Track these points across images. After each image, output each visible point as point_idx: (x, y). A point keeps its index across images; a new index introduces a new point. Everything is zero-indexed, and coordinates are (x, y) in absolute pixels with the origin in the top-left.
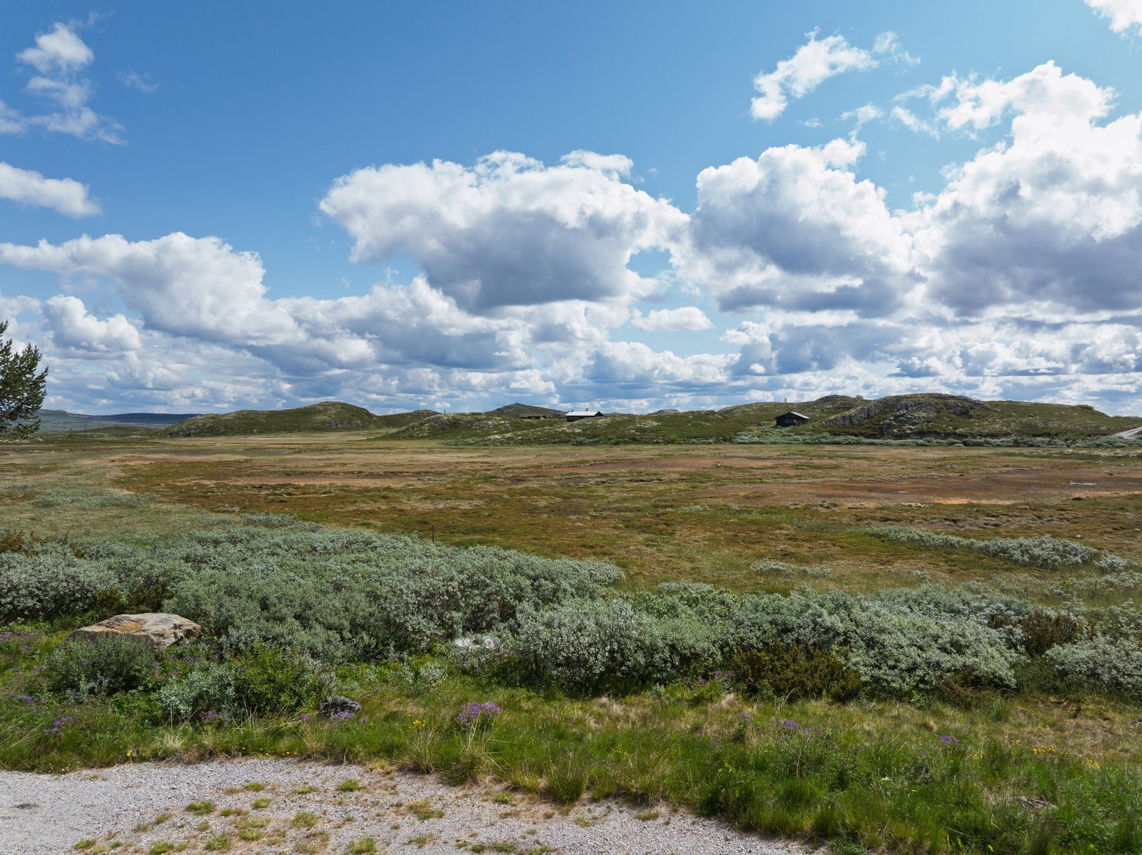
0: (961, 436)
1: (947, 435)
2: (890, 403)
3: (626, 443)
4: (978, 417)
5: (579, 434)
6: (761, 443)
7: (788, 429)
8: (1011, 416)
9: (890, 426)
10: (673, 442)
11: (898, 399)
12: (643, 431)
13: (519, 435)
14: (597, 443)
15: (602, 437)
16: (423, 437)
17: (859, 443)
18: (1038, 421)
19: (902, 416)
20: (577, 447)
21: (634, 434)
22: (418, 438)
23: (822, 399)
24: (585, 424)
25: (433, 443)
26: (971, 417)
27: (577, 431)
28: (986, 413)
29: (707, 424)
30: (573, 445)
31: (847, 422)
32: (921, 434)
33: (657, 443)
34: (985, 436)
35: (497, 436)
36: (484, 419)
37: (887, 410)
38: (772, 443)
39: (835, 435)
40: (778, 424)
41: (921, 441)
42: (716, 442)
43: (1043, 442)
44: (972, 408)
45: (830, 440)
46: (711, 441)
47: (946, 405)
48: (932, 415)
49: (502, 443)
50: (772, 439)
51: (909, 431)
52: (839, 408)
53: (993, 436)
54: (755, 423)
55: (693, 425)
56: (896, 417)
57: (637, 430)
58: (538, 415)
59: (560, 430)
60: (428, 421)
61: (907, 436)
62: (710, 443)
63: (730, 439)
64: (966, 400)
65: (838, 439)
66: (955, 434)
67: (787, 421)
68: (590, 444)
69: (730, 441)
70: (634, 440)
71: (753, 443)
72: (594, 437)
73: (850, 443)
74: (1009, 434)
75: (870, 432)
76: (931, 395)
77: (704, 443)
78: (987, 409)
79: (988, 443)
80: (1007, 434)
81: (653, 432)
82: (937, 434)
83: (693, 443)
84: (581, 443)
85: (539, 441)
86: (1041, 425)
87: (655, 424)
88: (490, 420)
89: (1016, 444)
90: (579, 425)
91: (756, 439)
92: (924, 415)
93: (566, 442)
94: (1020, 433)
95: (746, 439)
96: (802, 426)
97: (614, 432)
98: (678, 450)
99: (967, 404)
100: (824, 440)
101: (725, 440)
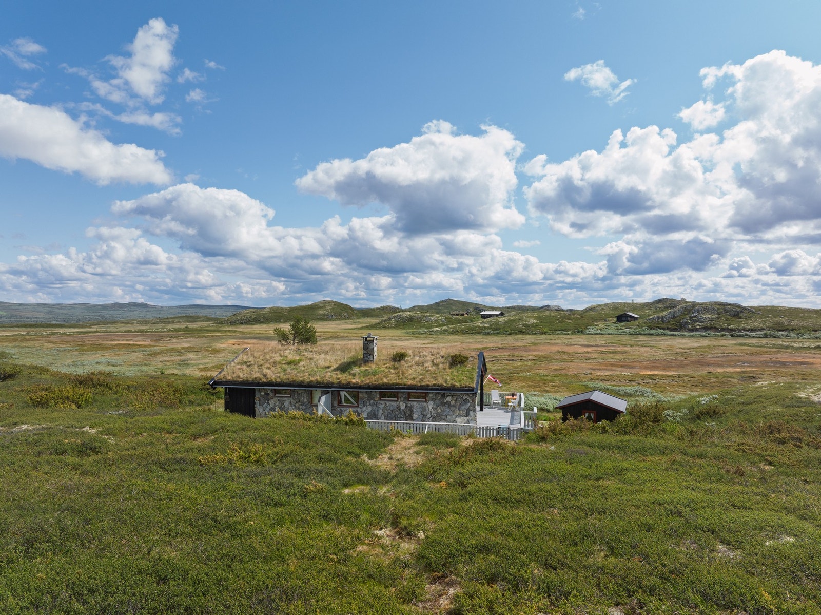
0: (732, 330)
1: (723, 330)
2: (688, 308)
3: (516, 334)
4: (745, 318)
5: (488, 328)
6: (602, 334)
7: (623, 324)
8: (768, 317)
9: (687, 323)
10: (545, 333)
11: (694, 304)
12: (527, 326)
13: (451, 328)
14: (498, 333)
15: (501, 330)
16: (391, 328)
17: (664, 335)
18: (785, 321)
19: (695, 317)
20: (486, 337)
21: (522, 328)
22: (388, 328)
23: (656, 301)
24: (491, 322)
25: (399, 332)
26: (740, 318)
27: (487, 326)
28: (751, 315)
29: (569, 321)
30: (484, 335)
31: (660, 321)
32: (706, 328)
33: (535, 334)
34: (747, 331)
35: (437, 329)
36: (429, 316)
37: (686, 313)
38: (609, 334)
39: (651, 329)
40: (617, 321)
41: (704, 334)
42: (572, 334)
43: (782, 335)
44: (742, 312)
45: (646, 332)
46: (569, 333)
47: (724, 310)
48: (715, 316)
49: (440, 333)
50: (609, 332)
51: (698, 327)
53: (752, 330)
54: (603, 319)
55: (560, 322)
56: (691, 318)
57: (524, 325)
58: (463, 313)
59: (476, 325)
60: (394, 317)
61: (697, 330)
62: (568, 334)
63: (582, 331)
64: (738, 306)
65: (652, 332)
66: (728, 329)
67: (624, 319)
68: (494, 334)
69: (582, 332)
70: (521, 332)
71: (597, 334)
72: (497, 330)
73: (659, 335)
74: (764, 329)
75: (673, 327)
76: (716, 303)
77: (565, 334)
78: (753, 312)
79: (747, 335)
80: (762, 329)
81: (533, 326)
82: (716, 329)
83: (558, 334)
84: (488, 334)
85: (463, 332)
86: (786, 323)
87: (535, 321)
88: (432, 316)
89: (766, 336)
90: (488, 322)
91: (599, 331)
92: (709, 316)
93: (479, 333)
94: (770, 328)
95: (592, 331)
96: (632, 323)
97: (509, 327)
98: (547, 339)
99: (738, 309)
100: (643, 332)
101: (579, 332)
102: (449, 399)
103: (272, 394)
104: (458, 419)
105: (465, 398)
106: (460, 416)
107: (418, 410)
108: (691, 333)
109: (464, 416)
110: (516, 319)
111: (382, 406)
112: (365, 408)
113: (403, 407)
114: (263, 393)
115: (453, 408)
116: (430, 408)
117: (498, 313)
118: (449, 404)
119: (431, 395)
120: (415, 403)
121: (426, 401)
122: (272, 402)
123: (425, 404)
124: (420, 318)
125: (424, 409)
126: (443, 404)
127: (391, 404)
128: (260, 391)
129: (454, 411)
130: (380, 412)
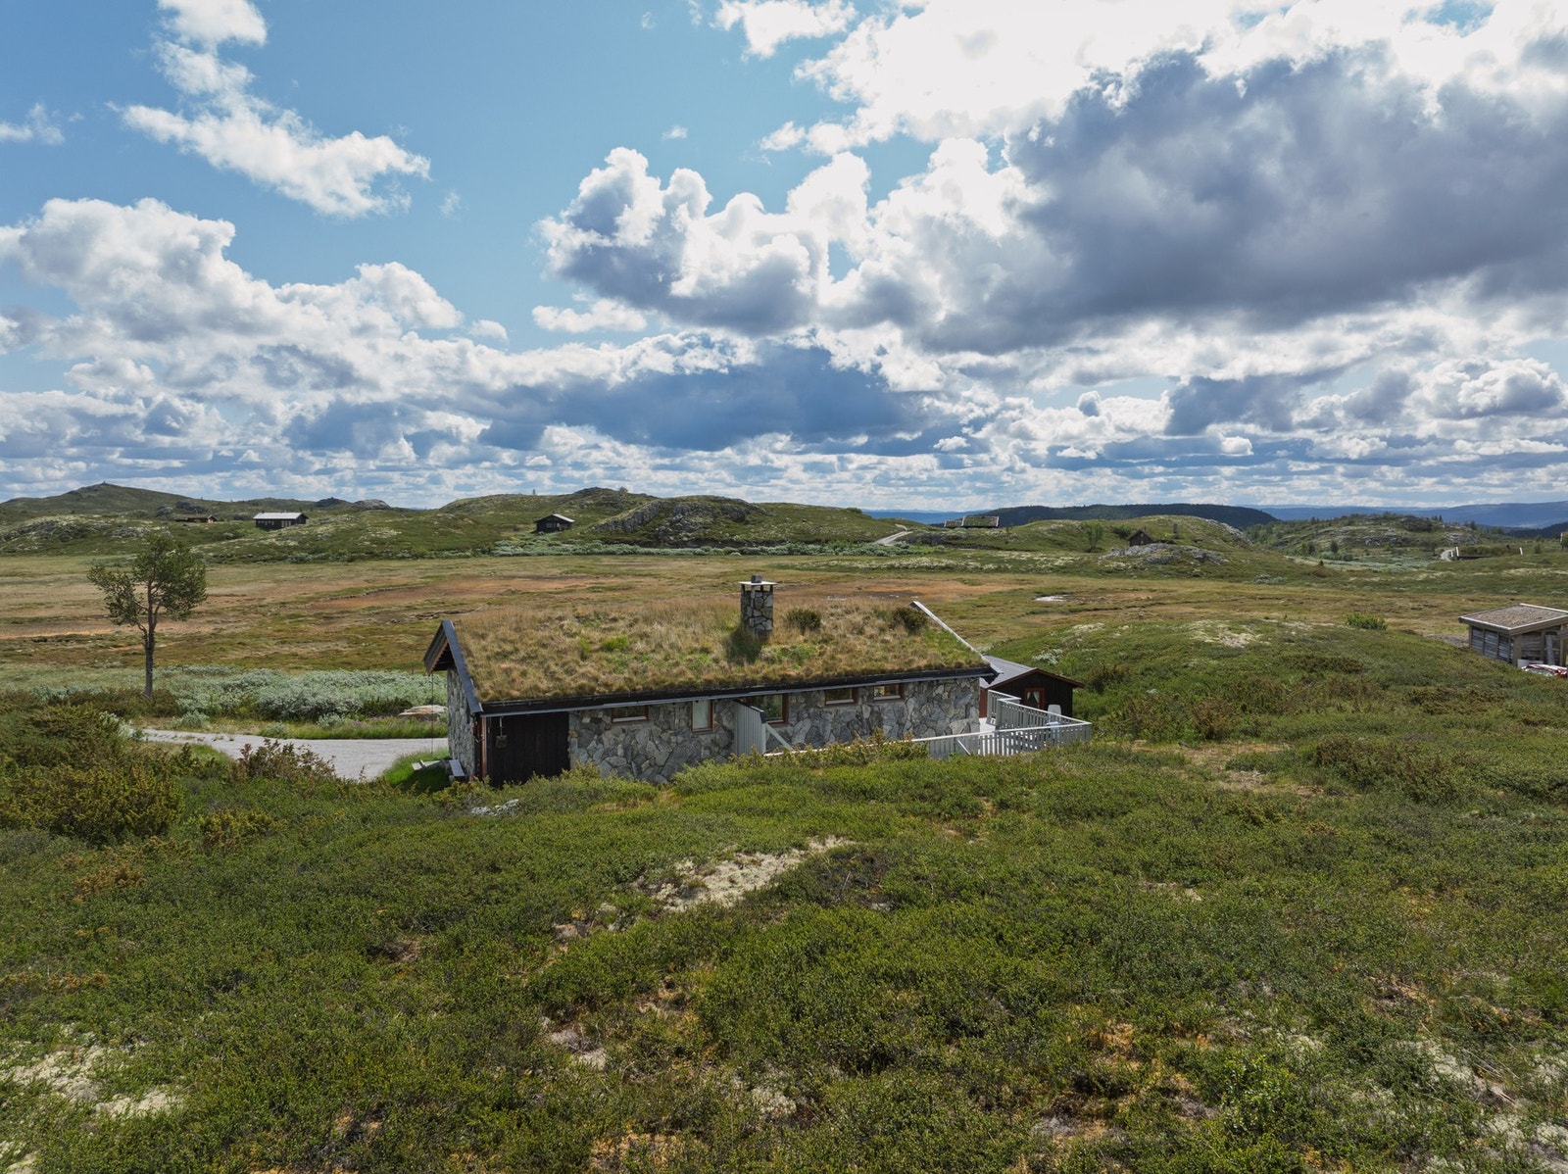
0: (738, 544)
1: (725, 543)
2: (665, 506)
3: (363, 559)
4: (754, 522)
5: (295, 548)
6: (527, 555)
7: (551, 535)
8: (786, 521)
9: (666, 532)
10: (422, 556)
11: (674, 501)
12: (381, 542)
14: (324, 559)
15: (330, 552)
17: (634, 553)
18: (809, 526)
19: (678, 521)
20: (299, 567)
21: (368, 547)
24: (293, 535)
26: (747, 523)
27: (292, 543)
28: (761, 518)
29: (457, 532)
30: (293, 563)
31: (620, 528)
32: (699, 542)
33: (403, 558)
34: (762, 544)
36: (128, 524)
37: (663, 514)
38: (539, 555)
39: (607, 543)
40: (539, 530)
41: (699, 550)
42: (474, 556)
43: (814, 550)
44: (748, 513)
45: (603, 550)
46: (468, 554)
47: (723, 509)
48: (709, 520)
50: (538, 550)
51: (686, 539)
52: (602, 504)
53: (768, 543)
54: (510, 527)
55: (441, 534)
56: (672, 523)
57: (373, 541)
58: (203, 516)
59: (267, 542)
61: (684, 544)
62: (468, 557)
64: (742, 503)
65: (611, 548)
66: (732, 541)
67: (549, 525)
68: (315, 561)
69: (489, 552)
70: (372, 555)
71: (518, 555)
72: (318, 551)
73: (625, 554)
74: (783, 541)
75: (645, 539)
76: (707, 498)
77: (460, 557)
78: (763, 514)
79: (764, 551)
80: (782, 542)
81: (393, 543)
82: (714, 542)
83: (447, 557)
84: (301, 561)
86: (813, 532)
87: (394, 533)
88: (137, 525)
89: (791, 552)
91: (520, 550)
92: (701, 520)
93: (282, 559)
94: (794, 540)
95: (509, 550)
96: (567, 533)
99: (743, 508)
100: (596, 550)
101: (484, 552)
102: (940, 690)
103: (607, 720)
104: (955, 725)
105: (963, 685)
106: (956, 717)
107: (892, 715)
108: (679, 550)
109: (963, 718)
110: (353, 529)
111: (830, 717)
112: (800, 724)
113: (866, 715)
114: (587, 720)
115: (946, 706)
116: (911, 710)
117: (294, 515)
118: (939, 698)
119: (911, 687)
120: (885, 705)
121: (902, 698)
122: (608, 737)
123: (902, 703)
124: (105, 528)
125: (901, 713)
126: (929, 700)
127: (847, 711)
128: (580, 716)
129: (947, 711)
130: (829, 728)
